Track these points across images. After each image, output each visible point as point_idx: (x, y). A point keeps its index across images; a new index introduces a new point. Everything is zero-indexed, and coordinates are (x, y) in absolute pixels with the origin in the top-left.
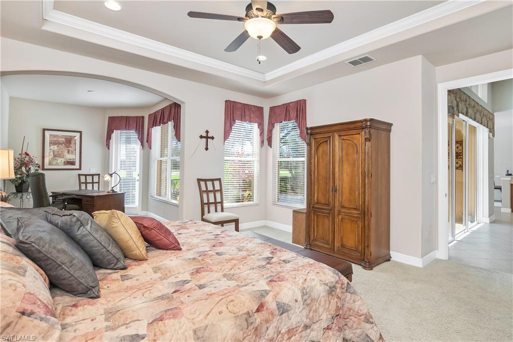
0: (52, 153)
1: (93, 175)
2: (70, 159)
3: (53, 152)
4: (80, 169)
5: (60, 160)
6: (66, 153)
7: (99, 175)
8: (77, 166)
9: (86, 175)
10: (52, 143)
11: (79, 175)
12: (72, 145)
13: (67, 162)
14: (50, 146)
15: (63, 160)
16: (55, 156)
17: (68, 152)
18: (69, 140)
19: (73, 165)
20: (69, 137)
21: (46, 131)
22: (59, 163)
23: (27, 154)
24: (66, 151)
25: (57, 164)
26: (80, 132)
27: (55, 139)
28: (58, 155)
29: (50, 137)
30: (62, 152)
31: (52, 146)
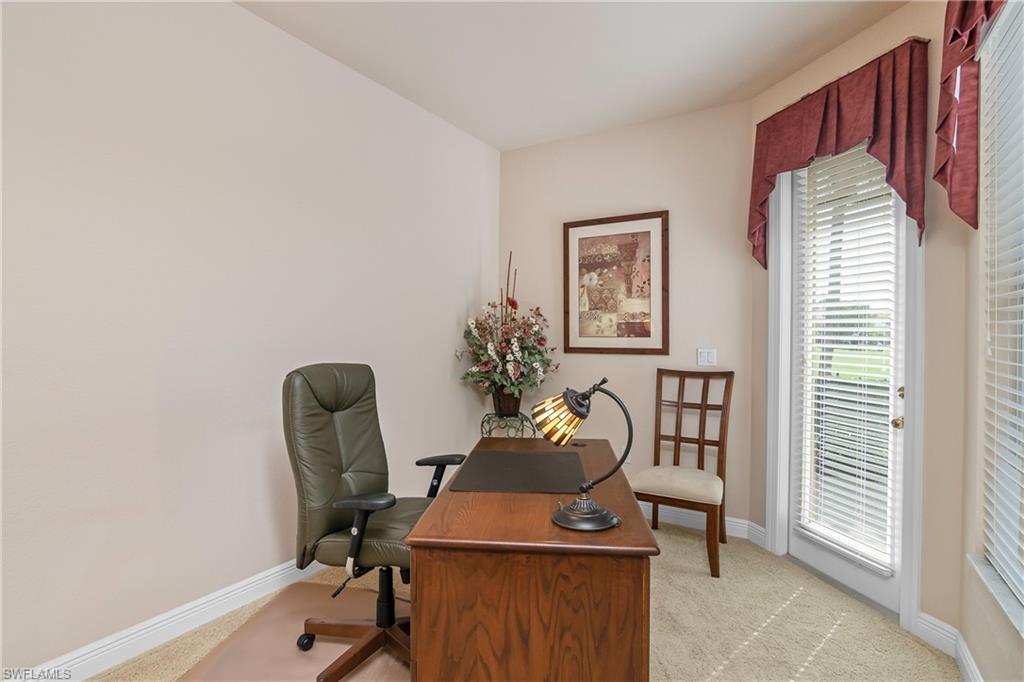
0: (585, 296)
1: (707, 376)
2: (633, 316)
3: (590, 293)
4: (664, 351)
5: (609, 320)
6: (621, 296)
7: (728, 376)
8: (655, 341)
9: (683, 375)
10: (587, 266)
11: (661, 373)
12: (638, 266)
13: (628, 323)
14: (581, 275)
16: (595, 307)
17: (629, 291)
18: (631, 247)
19: (646, 333)
20: (630, 240)
21: (571, 231)
22: (605, 329)
23: (513, 304)
24: (623, 287)
25: (600, 333)
26: (664, 215)
27: (593, 251)
28: (601, 303)
29: (581, 248)
30: (611, 291)
31: (586, 277)
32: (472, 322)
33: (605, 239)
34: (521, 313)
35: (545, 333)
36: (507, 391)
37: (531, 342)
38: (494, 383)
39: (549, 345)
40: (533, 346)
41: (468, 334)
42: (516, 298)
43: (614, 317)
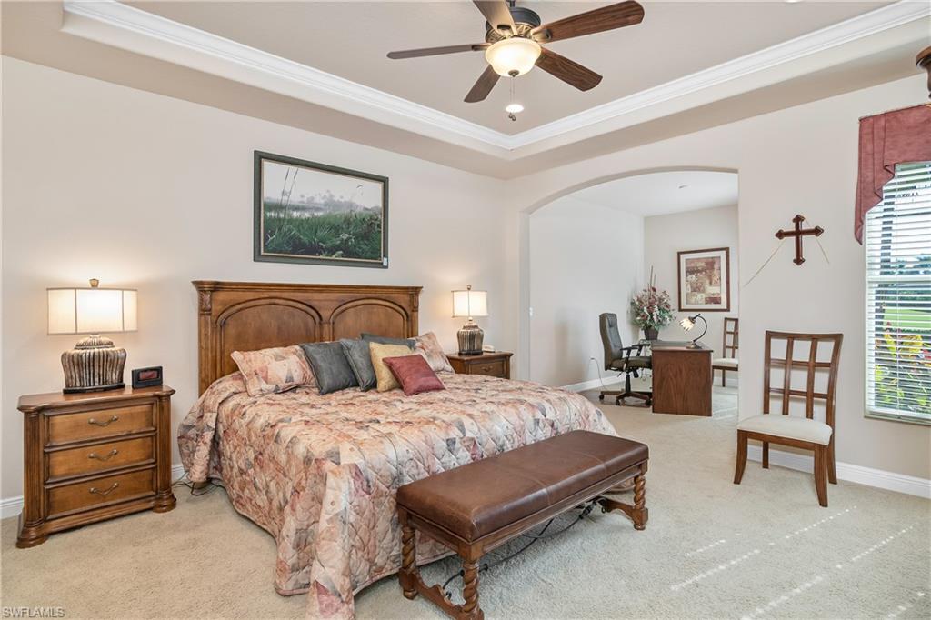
0: (689, 287)
2: (713, 294)
3: (691, 284)
4: (728, 310)
5: (701, 296)
6: (707, 285)
8: (723, 305)
10: (690, 271)
11: (726, 319)
12: (715, 271)
13: (710, 298)
14: (687, 276)
15: (704, 295)
16: (694, 290)
17: (711, 283)
18: (711, 264)
19: (719, 303)
20: (710, 260)
21: (681, 255)
22: (699, 300)
23: (654, 290)
24: (708, 281)
25: (696, 303)
26: (727, 250)
27: (693, 265)
28: (697, 289)
29: (687, 263)
30: (702, 283)
31: (689, 277)
32: (636, 299)
33: (698, 260)
34: (659, 294)
35: (669, 302)
36: (652, 328)
37: (662, 306)
38: (646, 325)
39: (672, 308)
40: (665, 309)
41: (633, 304)
42: (656, 287)
43: (703, 294)
